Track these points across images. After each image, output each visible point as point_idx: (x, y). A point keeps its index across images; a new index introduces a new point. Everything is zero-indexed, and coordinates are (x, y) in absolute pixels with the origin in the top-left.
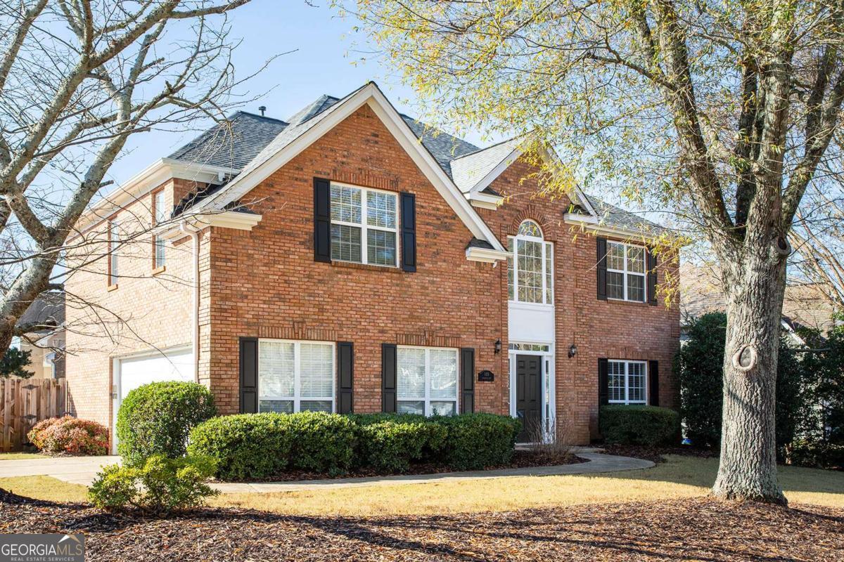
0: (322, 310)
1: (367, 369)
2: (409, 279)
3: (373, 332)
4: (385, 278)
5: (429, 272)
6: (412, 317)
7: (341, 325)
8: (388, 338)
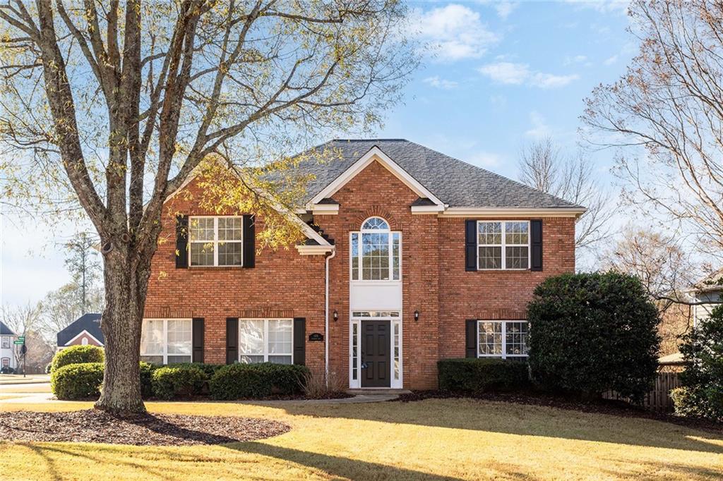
0: (181, 299)
1: (215, 335)
2: (248, 273)
3: (219, 310)
4: (230, 274)
5: (266, 267)
6: (251, 298)
7: (195, 308)
8: (231, 314)
